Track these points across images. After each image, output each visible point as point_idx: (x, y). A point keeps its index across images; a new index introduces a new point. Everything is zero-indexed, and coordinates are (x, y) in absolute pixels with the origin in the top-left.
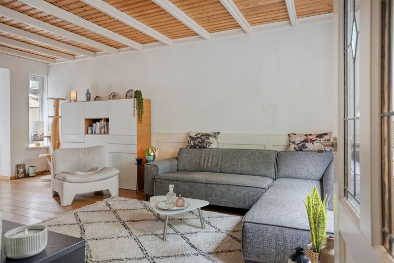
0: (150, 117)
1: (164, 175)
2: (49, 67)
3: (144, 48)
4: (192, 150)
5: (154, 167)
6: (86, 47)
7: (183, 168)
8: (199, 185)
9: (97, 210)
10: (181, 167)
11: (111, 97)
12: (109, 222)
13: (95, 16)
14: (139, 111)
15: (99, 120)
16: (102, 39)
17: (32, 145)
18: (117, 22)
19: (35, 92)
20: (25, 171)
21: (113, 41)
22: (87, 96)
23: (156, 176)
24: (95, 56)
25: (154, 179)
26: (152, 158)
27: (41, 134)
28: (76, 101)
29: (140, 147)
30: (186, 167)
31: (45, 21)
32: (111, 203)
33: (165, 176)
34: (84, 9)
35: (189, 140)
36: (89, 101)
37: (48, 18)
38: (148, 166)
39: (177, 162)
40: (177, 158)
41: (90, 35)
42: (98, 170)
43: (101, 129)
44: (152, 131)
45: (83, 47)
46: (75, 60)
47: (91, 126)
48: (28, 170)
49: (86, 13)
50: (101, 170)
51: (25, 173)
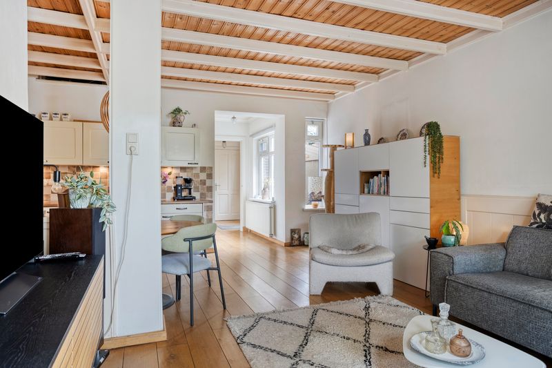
0: (457, 167)
1: (465, 276)
2: (328, 105)
3: (448, 49)
4: (540, 233)
5: (447, 257)
6: (362, 68)
7: (515, 267)
8: (539, 313)
9: (345, 312)
10: (513, 265)
11: (399, 137)
12: (348, 339)
13: (350, 16)
14: (434, 157)
15: (377, 173)
16: (378, 50)
17: (309, 207)
18: (387, 16)
19: (313, 140)
20: (300, 237)
21: (395, 49)
22: (365, 139)
23: (450, 275)
24: (379, 78)
25: (445, 279)
26: (452, 239)
27: (318, 192)
28: (353, 147)
29: (435, 218)
30: (523, 266)
31: (297, 45)
32: (372, 305)
33: (464, 279)
34: (331, 10)
35: (537, 212)
36: (369, 145)
37: (299, 39)
38: (436, 254)
39: (503, 253)
40: (504, 246)
41: (359, 49)
42: (365, 250)
43: (380, 186)
44: (463, 191)
45: (359, 69)
46: (357, 90)
47: (368, 182)
48: (304, 237)
49: (336, 16)
50: (372, 249)
51: (300, 240)
